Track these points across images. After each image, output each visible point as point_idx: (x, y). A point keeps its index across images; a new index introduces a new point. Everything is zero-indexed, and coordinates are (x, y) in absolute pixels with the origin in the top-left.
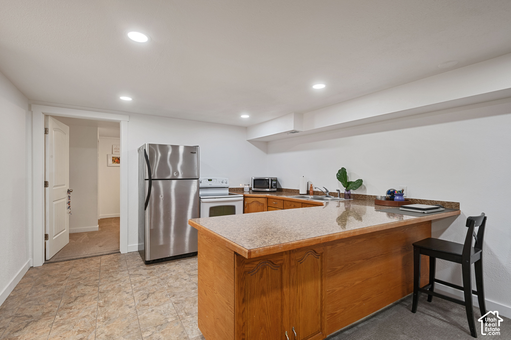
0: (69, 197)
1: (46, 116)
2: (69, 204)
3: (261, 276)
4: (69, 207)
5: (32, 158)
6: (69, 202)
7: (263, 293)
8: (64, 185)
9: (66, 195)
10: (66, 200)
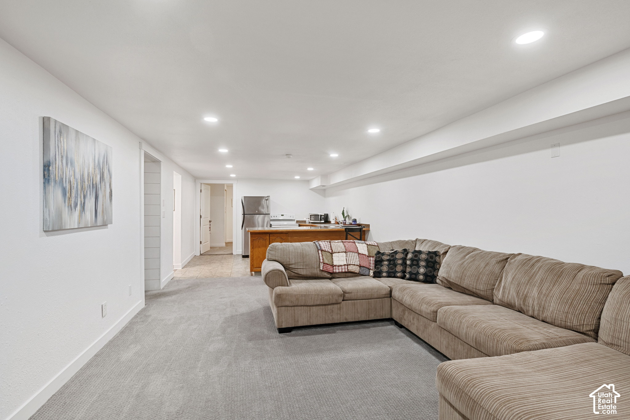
0: (210, 224)
1: (201, 184)
2: (210, 229)
3: (259, 242)
4: (210, 230)
5: (196, 204)
6: (210, 227)
7: (259, 247)
8: (208, 218)
9: (208, 223)
10: (208, 226)
